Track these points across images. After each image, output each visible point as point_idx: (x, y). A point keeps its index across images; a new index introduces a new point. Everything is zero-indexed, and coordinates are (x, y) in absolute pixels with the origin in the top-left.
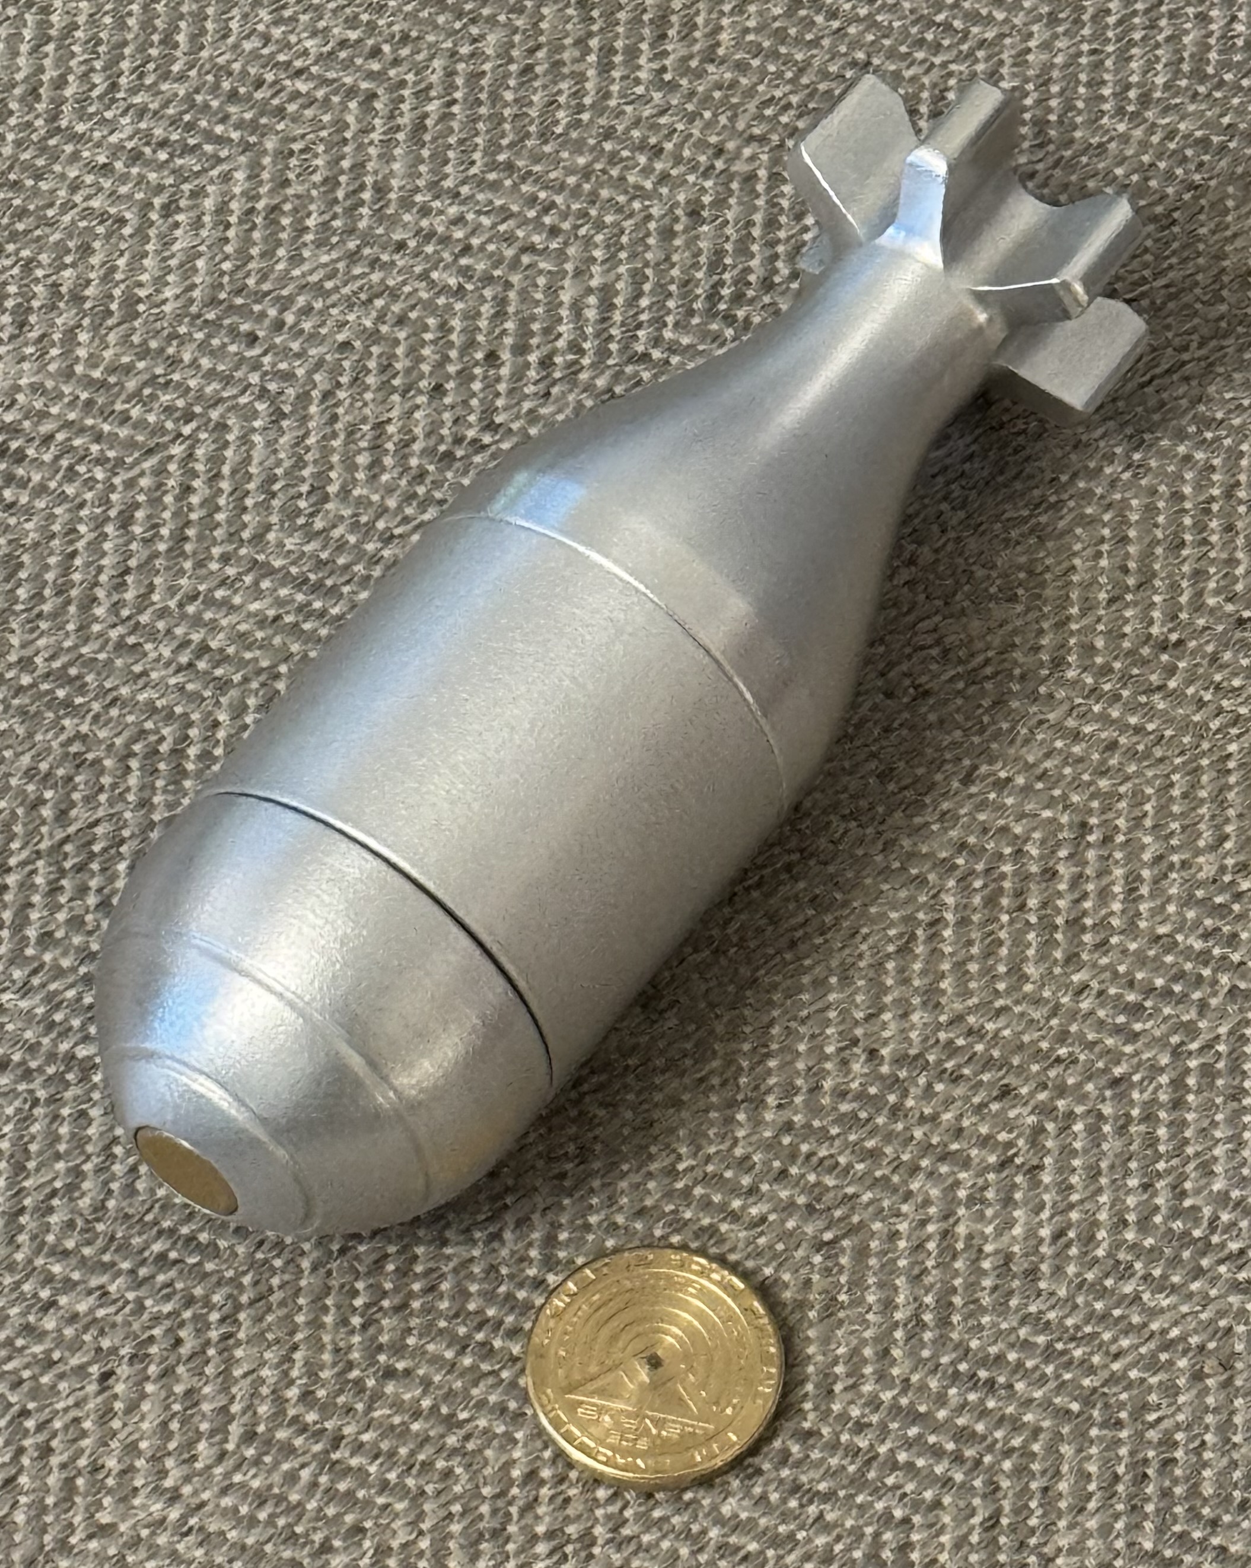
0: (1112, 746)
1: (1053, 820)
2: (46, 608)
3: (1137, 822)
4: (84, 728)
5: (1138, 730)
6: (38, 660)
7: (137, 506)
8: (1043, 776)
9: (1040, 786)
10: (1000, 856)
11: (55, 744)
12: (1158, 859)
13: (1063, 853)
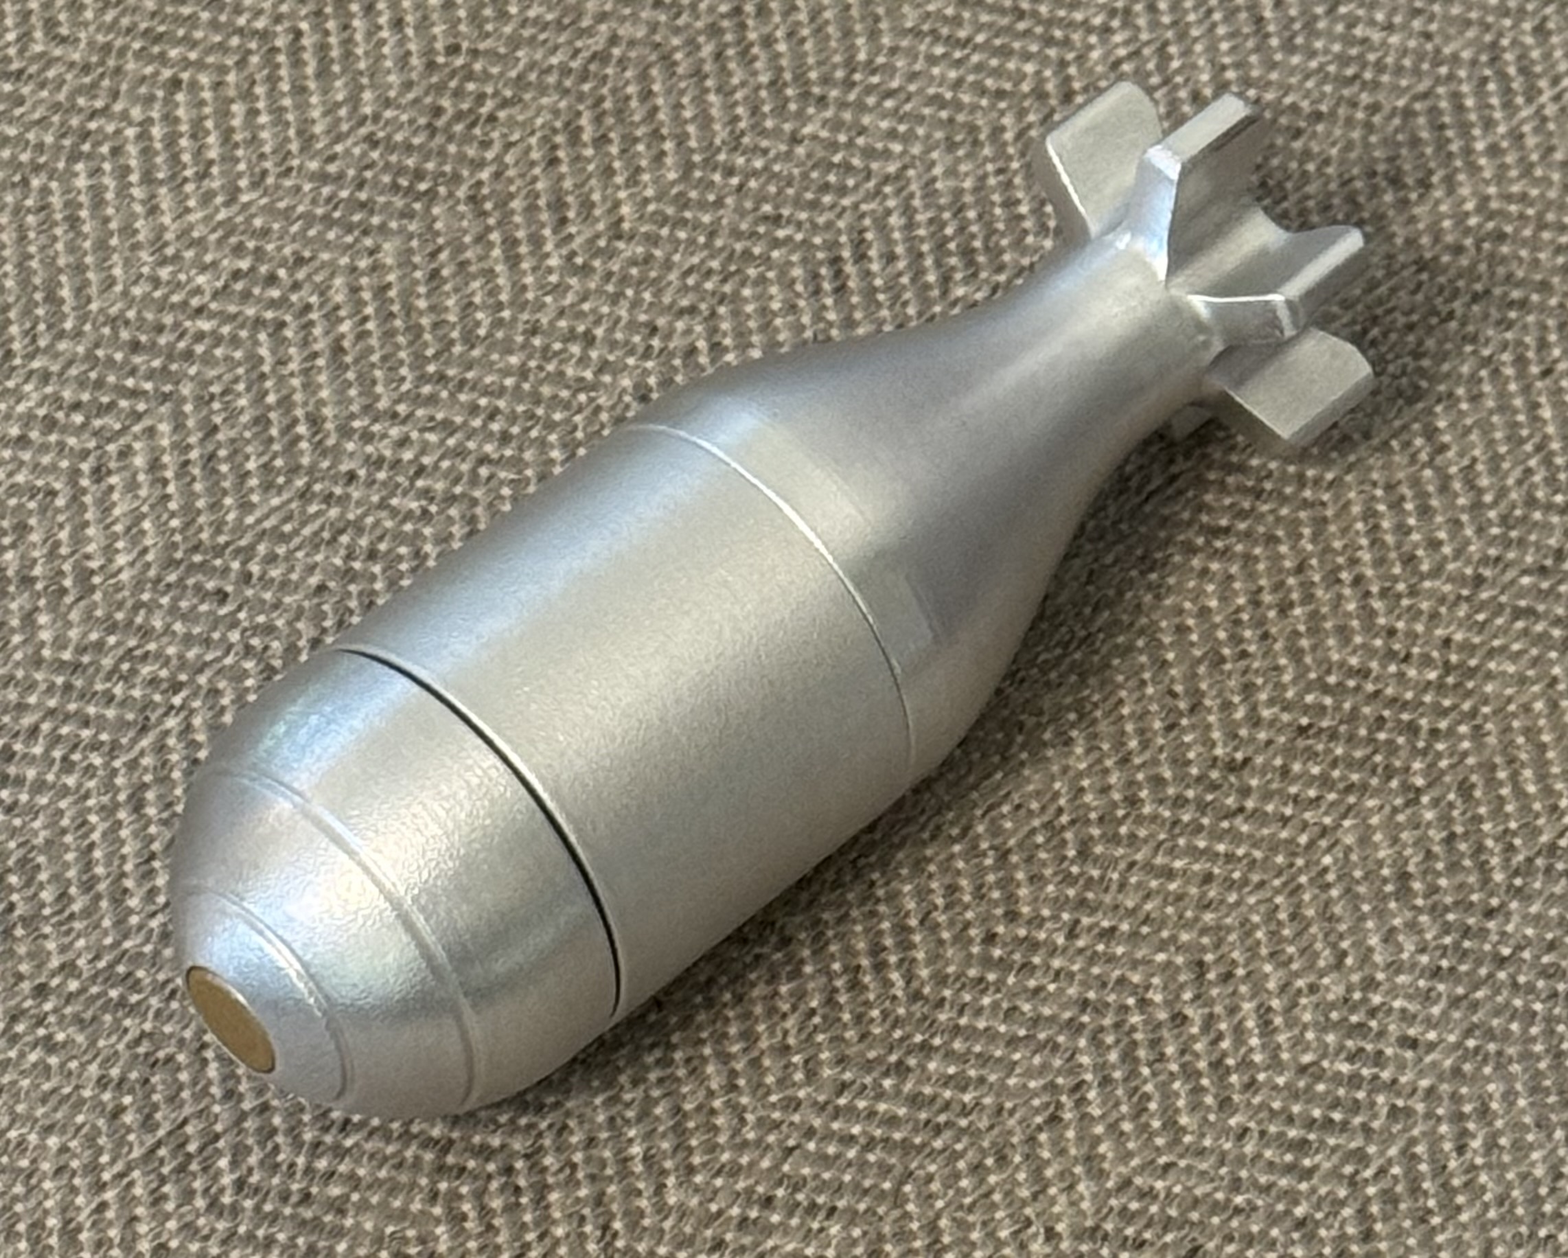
0: (1208, 878)
1: (1169, 963)
2: (76, 907)
3: (1252, 951)
4: (148, 1026)
5: (1229, 857)
6: (81, 962)
7: (145, 786)
8: (1147, 920)
9: (1145, 930)
10: (1125, 1009)
11: (121, 1047)
12: (1284, 988)
13: (1187, 996)
